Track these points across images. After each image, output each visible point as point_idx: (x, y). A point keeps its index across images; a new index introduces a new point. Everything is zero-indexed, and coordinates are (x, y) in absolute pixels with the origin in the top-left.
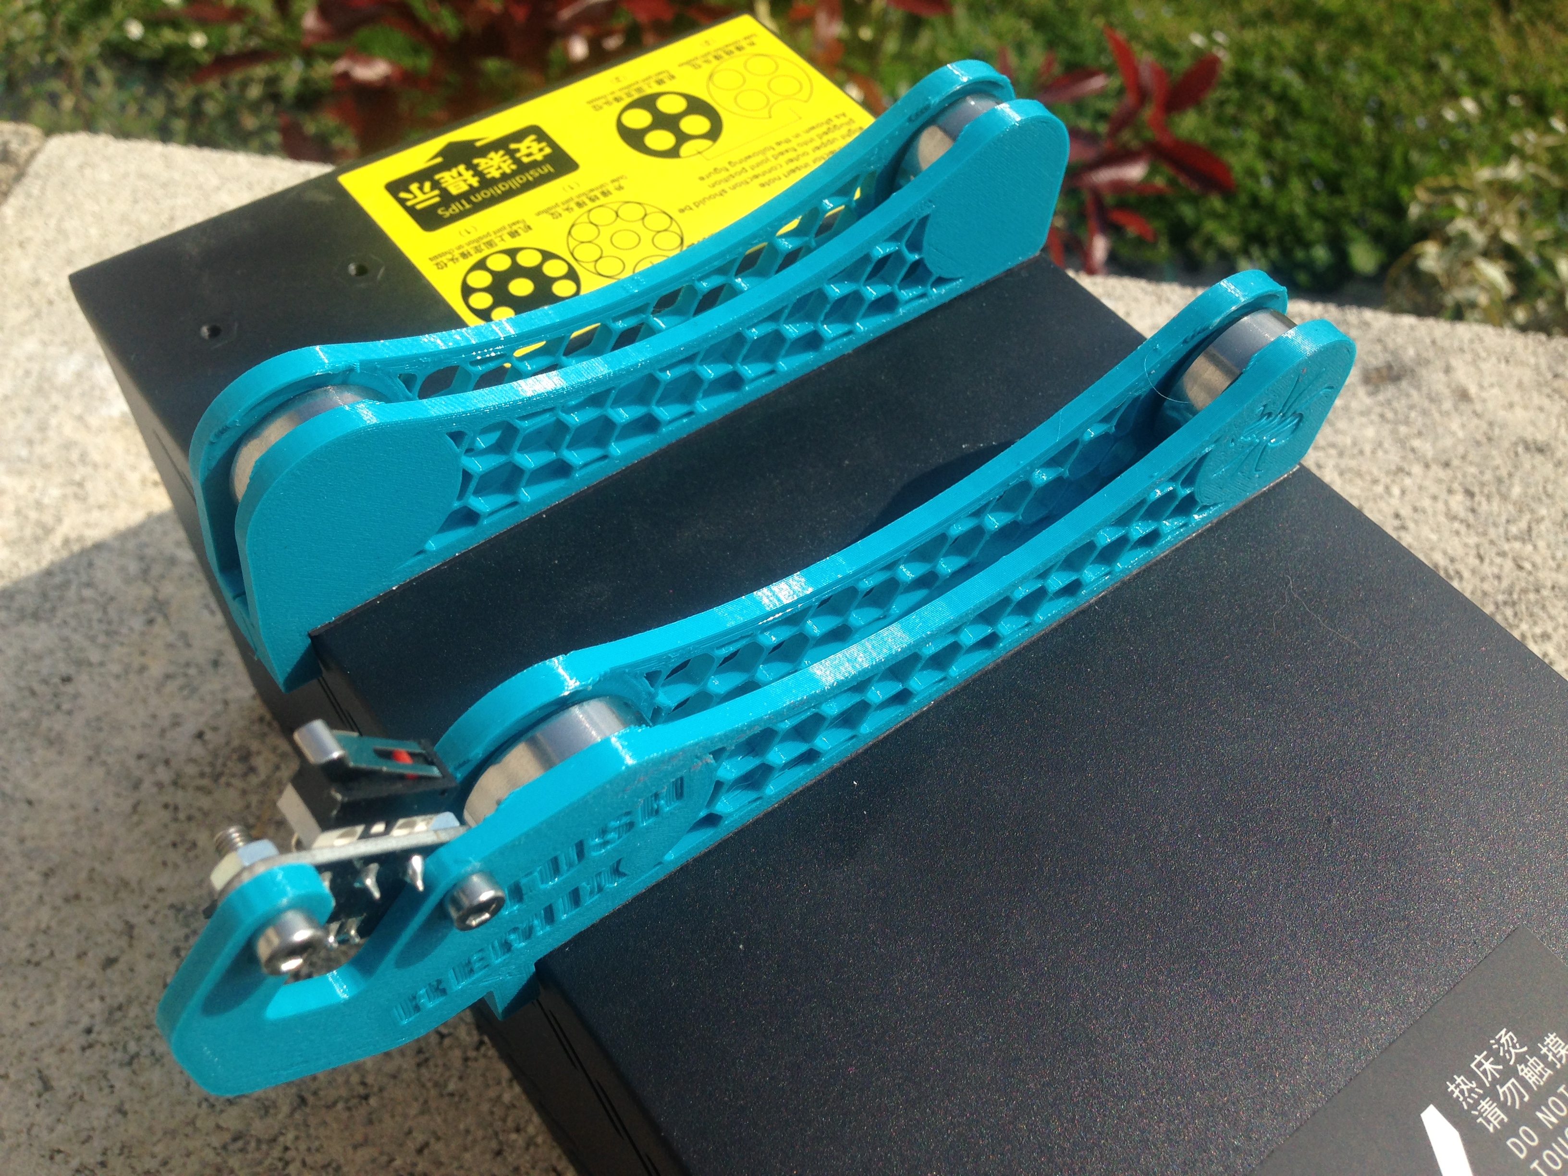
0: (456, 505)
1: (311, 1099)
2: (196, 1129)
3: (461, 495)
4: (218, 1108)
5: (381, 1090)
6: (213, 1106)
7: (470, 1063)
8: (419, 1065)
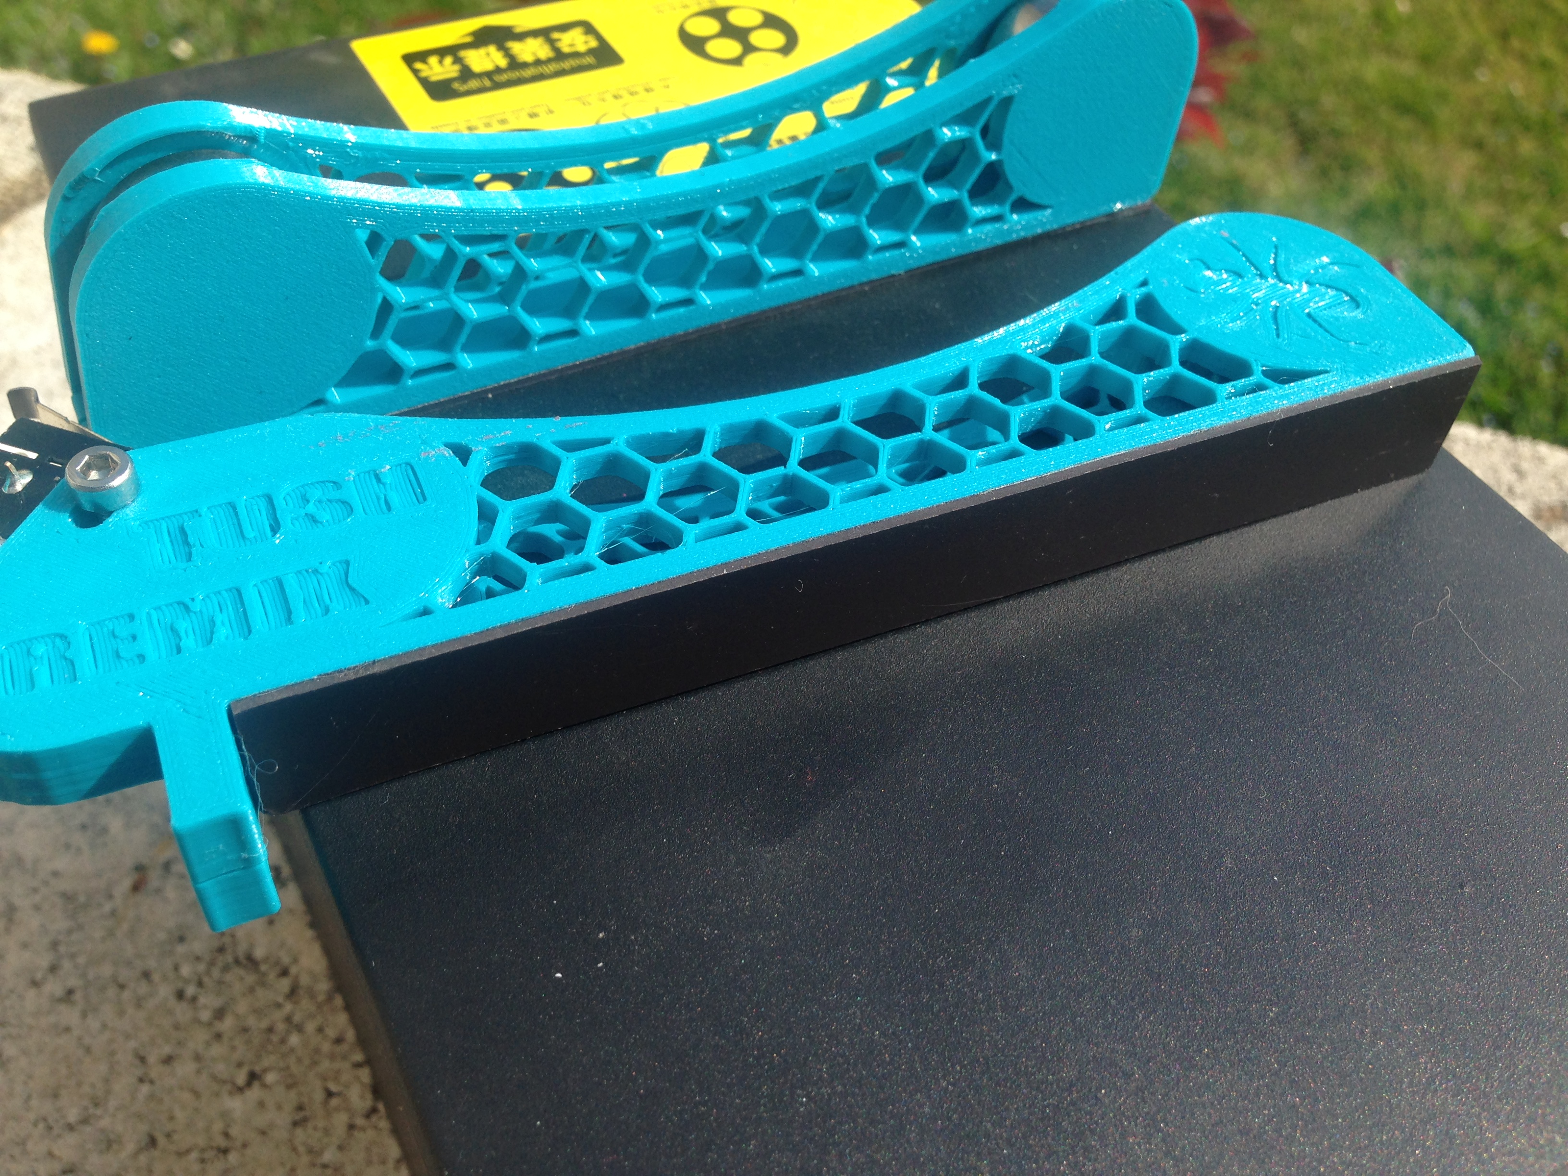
0: (370, 344)
1: (161, 1141)
2: (25, 1152)
3: (376, 333)
4: (56, 1131)
5: (245, 1146)
6: (50, 1128)
7: (356, 1133)
8: (295, 1124)
